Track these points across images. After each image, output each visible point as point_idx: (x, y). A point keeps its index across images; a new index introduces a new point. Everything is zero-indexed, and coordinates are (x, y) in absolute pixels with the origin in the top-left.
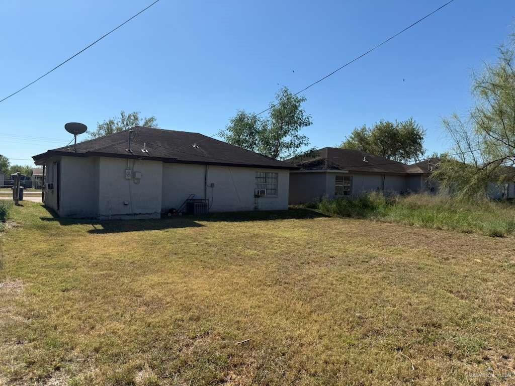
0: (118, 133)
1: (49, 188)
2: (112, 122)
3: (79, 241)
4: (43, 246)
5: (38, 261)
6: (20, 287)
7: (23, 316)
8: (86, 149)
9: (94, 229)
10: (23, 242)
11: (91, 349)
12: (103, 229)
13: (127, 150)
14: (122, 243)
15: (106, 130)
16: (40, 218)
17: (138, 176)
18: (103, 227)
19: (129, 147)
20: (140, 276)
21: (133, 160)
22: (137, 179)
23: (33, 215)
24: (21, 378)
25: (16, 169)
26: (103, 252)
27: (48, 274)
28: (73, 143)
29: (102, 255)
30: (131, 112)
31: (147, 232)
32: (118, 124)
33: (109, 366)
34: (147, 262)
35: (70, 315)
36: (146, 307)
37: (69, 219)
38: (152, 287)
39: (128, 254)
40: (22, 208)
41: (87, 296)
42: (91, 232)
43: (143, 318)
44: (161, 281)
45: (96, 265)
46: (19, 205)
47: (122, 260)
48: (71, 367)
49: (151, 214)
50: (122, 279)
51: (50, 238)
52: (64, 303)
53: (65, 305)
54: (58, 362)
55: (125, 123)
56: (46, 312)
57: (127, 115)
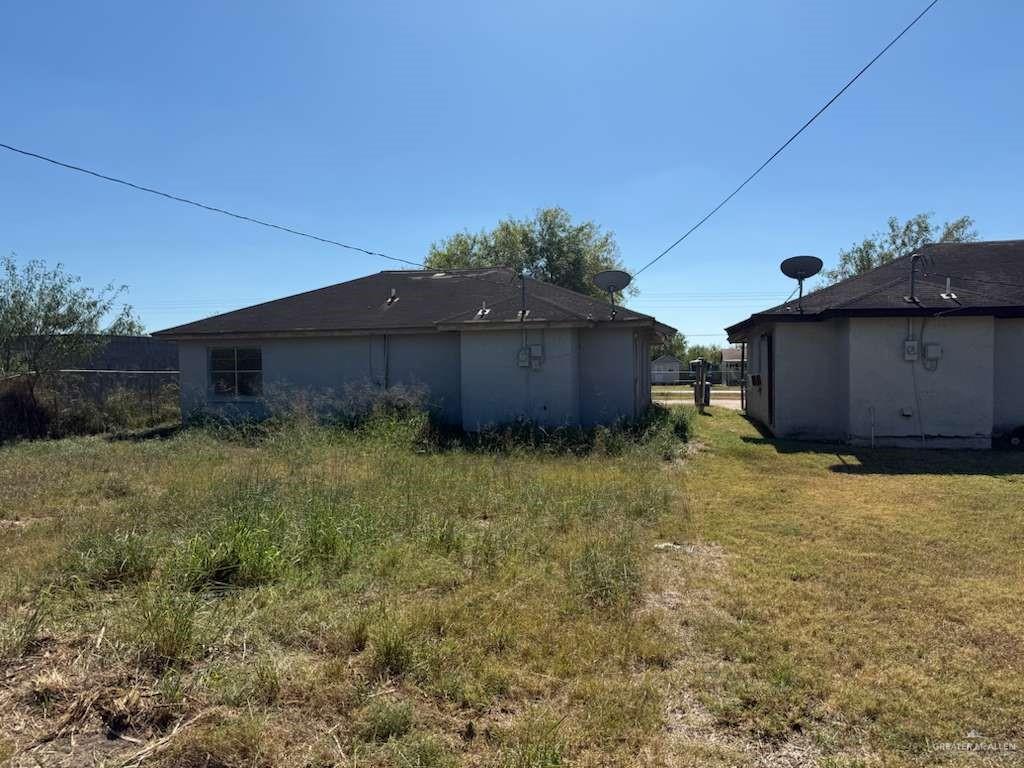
0: (883, 266)
1: (754, 384)
2: (869, 246)
3: (815, 486)
4: (750, 489)
5: (744, 516)
6: (719, 558)
7: (728, 611)
8: (819, 305)
9: (840, 463)
10: (717, 478)
11: (861, 709)
12: (859, 466)
13: (906, 298)
14: (905, 498)
15: (858, 263)
16: (741, 438)
17: (932, 352)
18: (860, 461)
19: (912, 293)
20: (953, 574)
21: (921, 319)
22: (931, 360)
23: (728, 432)
24: (736, 725)
25: (697, 351)
26: (864, 513)
27: (762, 542)
28: (796, 296)
29: (863, 517)
30: (912, 217)
31: (960, 478)
32: (885, 246)
33: (901, 756)
34: (966, 547)
35: (810, 628)
36: (975, 650)
37: (793, 441)
38: (989, 605)
39: (920, 523)
40: (710, 419)
41: (840, 598)
42: (836, 469)
43: (972, 672)
44: (1010, 596)
45: (851, 538)
46: (705, 414)
47: (908, 534)
48: (822, 734)
49: (969, 437)
50: (911, 575)
51: (762, 476)
52: (797, 602)
53: (799, 606)
54: (796, 716)
55: (899, 242)
56: (766, 612)
57: (902, 225)
